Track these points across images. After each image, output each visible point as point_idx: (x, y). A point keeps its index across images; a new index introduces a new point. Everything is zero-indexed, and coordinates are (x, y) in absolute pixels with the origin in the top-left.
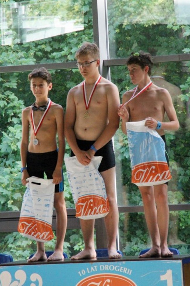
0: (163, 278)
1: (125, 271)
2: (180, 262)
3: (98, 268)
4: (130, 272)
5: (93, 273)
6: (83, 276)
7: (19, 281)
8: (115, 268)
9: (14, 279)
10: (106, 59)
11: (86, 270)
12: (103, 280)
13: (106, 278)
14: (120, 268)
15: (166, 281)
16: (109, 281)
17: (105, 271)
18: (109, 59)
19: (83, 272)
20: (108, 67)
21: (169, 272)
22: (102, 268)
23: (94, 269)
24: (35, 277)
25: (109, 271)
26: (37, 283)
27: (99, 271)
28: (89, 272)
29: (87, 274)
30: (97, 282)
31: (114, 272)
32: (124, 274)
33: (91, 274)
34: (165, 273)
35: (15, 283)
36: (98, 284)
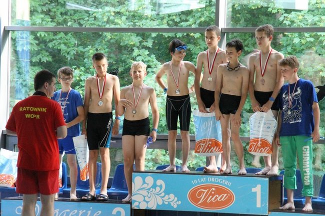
0: (254, 190)
1: (226, 183)
2: (267, 179)
3: (207, 180)
4: (230, 184)
5: (202, 183)
6: (195, 184)
7: (148, 184)
8: (219, 180)
9: (144, 182)
10: (223, 27)
11: (198, 181)
12: (210, 188)
13: (212, 187)
14: (222, 181)
15: (256, 193)
16: (214, 189)
17: (211, 182)
18: (226, 27)
19: (196, 181)
20: (224, 33)
21: (259, 187)
22: (210, 180)
23: (204, 180)
24: (160, 182)
25: (215, 182)
26: (161, 186)
27: (207, 182)
29: (198, 183)
31: (218, 183)
32: (226, 185)
33: (201, 183)
34: (256, 186)
35: (145, 186)
36: (206, 191)
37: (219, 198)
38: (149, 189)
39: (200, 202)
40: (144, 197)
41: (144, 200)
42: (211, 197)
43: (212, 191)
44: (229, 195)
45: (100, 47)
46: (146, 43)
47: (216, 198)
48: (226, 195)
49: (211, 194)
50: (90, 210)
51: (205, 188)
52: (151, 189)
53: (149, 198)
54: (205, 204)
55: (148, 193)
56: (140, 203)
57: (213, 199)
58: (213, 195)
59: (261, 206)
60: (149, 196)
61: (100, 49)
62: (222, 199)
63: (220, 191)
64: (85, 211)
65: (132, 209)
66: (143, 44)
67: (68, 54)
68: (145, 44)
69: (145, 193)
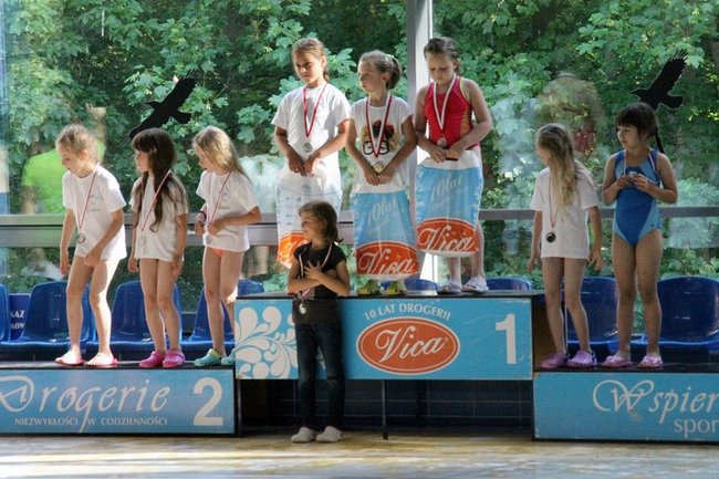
0: (499, 326)
1: (439, 314)
2: (528, 301)
3: (397, 308)
4: (447, 316)
5: (388, 315)
6: (372, 320)
7: (269, 324)
8: (423, 309)
9: (261, 321)
11: (377, 312)
12: (404, 326)
13: (409, 325)
14: (431, 309)
15: (504, 332)
16: (413, 329)
17: (406, 313)
19: (373, 313)
21: (511, 318)
22: (403, 308)
23: (390, 308)
25: (414, 314)
27: (397, 312)
28: (381, 314)
29: (379, 318)
30: (395, 330)
31: (422, 314)
32: (438, 319)
33: (384, 317)
34: (503, 319)
35: (263, 327)
36: (397, 333)
37: (424, 349)
38: (272, 335)
39: (383, 359)
40: (263, 352)
41: (263, 360)
42: (407, 345)
43: (410, 332)
44: (446, 339)
45: (194, 20)
46: (297, 6)
47: (420, 347)
48: (440, 339)
49: (407, 340)
50: (145, 385)
51: (394, 328)
52: (277, 335)
53: (273, 353)
54: (394, 362)
55: (271, 342)
56: (252, 365)
57: (412, 350)
58: (412, 342)
59: (517, 360)
60: (273, 349)
61: (194, 25)
62: (433, 350)
63: (426, 332)
64: (133, 389)
65: (235, 381)
66: (288, 8)
67: (125, 37)
68: (293, 7)
69: (263, 343)
